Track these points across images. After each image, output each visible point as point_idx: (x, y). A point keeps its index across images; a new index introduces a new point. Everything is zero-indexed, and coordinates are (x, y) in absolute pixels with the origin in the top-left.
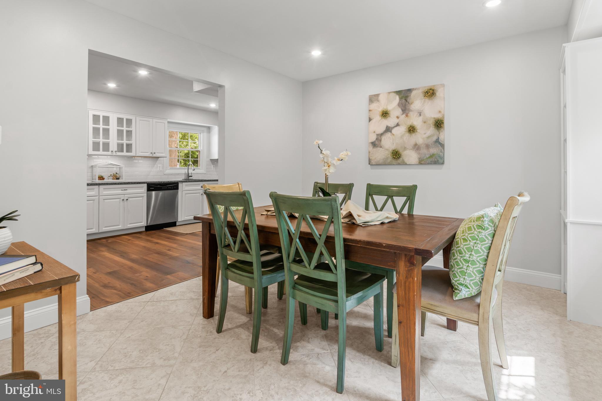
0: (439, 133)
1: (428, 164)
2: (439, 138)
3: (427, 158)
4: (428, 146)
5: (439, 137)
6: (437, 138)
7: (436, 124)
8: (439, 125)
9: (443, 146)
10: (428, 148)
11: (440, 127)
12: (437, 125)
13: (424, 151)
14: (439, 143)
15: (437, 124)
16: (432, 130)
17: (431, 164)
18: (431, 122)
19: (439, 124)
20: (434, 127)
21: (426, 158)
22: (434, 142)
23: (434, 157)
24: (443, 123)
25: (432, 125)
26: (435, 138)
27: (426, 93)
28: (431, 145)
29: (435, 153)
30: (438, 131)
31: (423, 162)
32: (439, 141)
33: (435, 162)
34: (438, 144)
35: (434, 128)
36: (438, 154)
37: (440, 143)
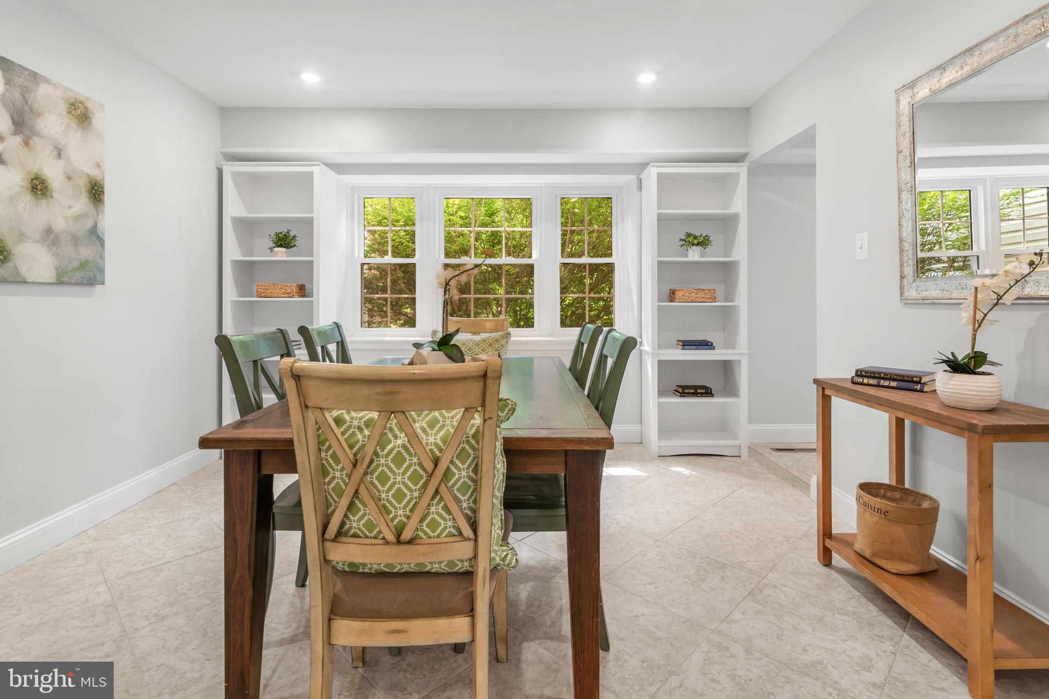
0: (98, 214)
1: (76, 284)
2: (98, 224)
3: (75, 270)
4: (75, 240)
5: (96, 223)
6: (94, 224)
7: (92, 191)
8: (97, 196)
9: (102, 242)
10: (77, 245)
11: (99, 201)
12: (94, 194)
13: (67, 250)
14: (95, 236)
15: (94, 191)
16: (82, 204)
17: (82, 284)
18: (82, 183)
19: (96, 192)
20: (87, 195)
21: (73, 269)
22: (87, 231)
23: (88, 268)
24: (103, 192)
25: (83, 190)
26: (89, 224)
27: (73, 107)
28: (82, 238)
29: (91, 258)
30: (96, 209)
31: (65, 279)
32: (97, 232)
33: (90, 279)
34: (95, 239)
35: (88, 199)
36: (96, 260)
37: (100, 237)
